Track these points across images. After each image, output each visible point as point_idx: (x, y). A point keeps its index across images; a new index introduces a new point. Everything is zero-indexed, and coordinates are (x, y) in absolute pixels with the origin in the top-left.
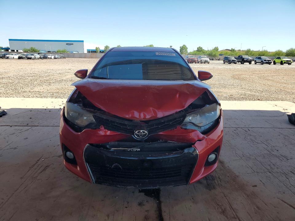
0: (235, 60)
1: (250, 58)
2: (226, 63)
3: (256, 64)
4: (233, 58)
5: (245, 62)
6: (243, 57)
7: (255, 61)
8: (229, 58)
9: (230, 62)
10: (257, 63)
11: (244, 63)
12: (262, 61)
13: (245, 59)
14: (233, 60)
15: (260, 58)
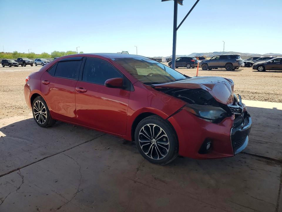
0: (16, 62)
1: (30, 60)
2: (5, 66)
3: (36, 66)
4: (13, 61)
5: (27, 64)
6: (23, 60)
7: (35, 63)
8: (9, 61)
9: (10, 65)
10: (38, 65)
11: (26, 66)
12: (42, 63)
13: (26, 62)
14: (14, 63)
15: (39, 60)
